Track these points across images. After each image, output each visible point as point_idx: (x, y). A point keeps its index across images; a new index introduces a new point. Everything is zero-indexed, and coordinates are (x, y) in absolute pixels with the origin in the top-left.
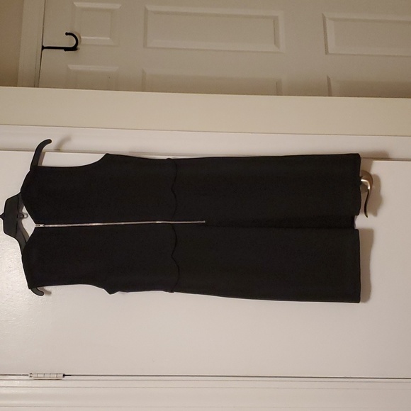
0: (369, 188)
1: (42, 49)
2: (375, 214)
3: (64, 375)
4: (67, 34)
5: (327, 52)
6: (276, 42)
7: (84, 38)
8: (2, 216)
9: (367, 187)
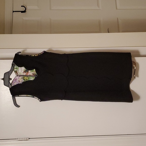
0: (135, 68)
1: (13, 12)
2: (138, 76)
3: (29, 138)
4: (22, 6)
5: (117, 9)
6: (98, 5)
7: (28, 7)
8: (3, 79)
9: (134, 68)
